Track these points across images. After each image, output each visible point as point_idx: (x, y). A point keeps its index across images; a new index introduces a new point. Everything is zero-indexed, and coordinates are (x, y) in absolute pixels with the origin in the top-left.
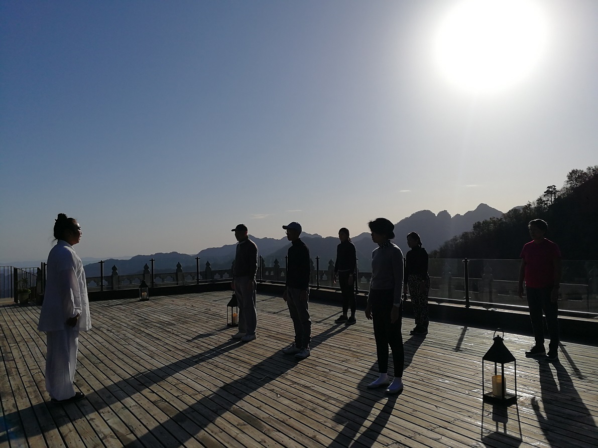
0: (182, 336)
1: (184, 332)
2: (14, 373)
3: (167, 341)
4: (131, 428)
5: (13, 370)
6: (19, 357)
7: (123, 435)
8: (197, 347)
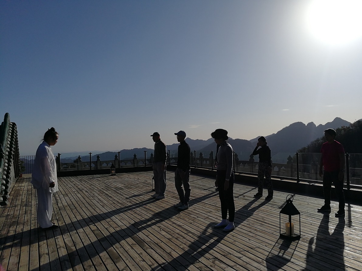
3: (115, 198)
4: (75, 244)
7: (69, 247)
8: (130, 202)
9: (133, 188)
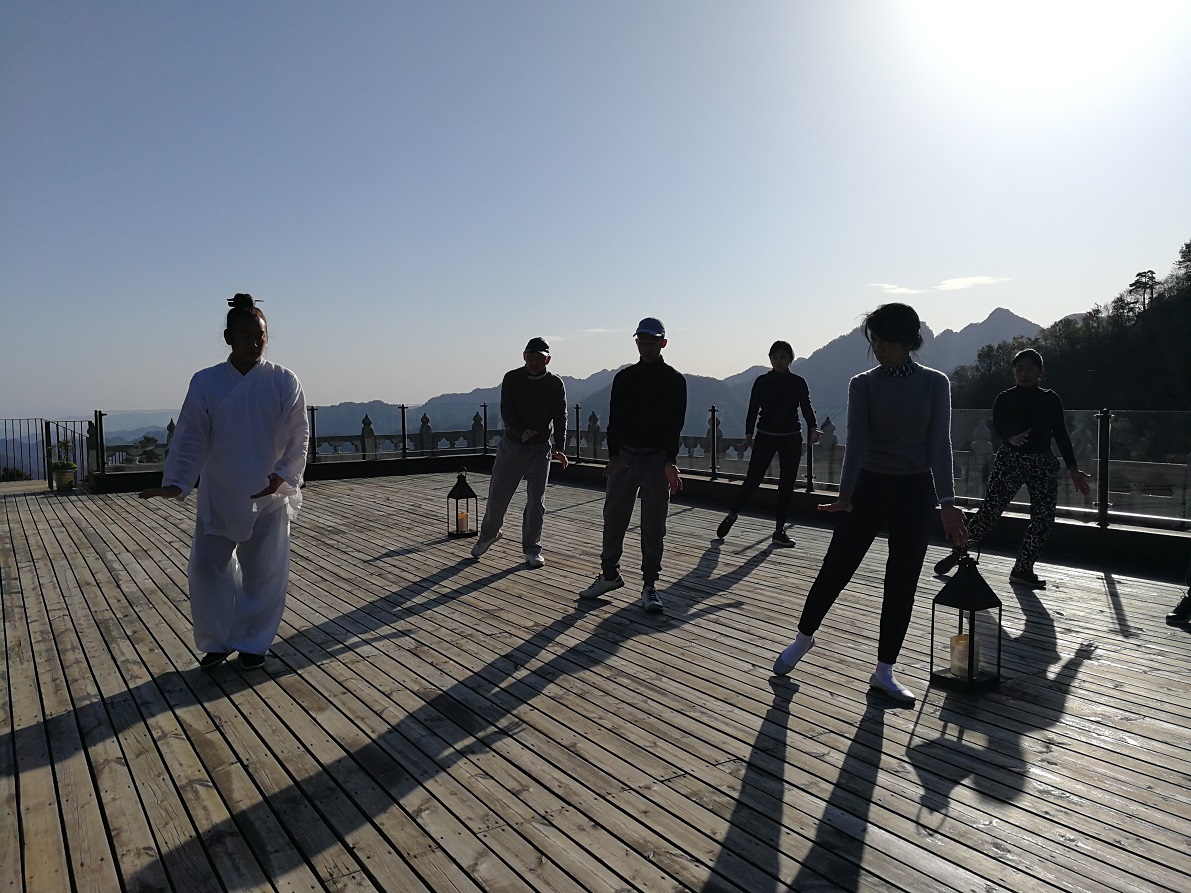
0: (355, 554)
1: (359, 547)
2: (17, 616)
4: (217, 721)
5: (16, 610)
6: (32, 586)
7: (199, 733)
8: (379, 575)
9: (377, 530)
